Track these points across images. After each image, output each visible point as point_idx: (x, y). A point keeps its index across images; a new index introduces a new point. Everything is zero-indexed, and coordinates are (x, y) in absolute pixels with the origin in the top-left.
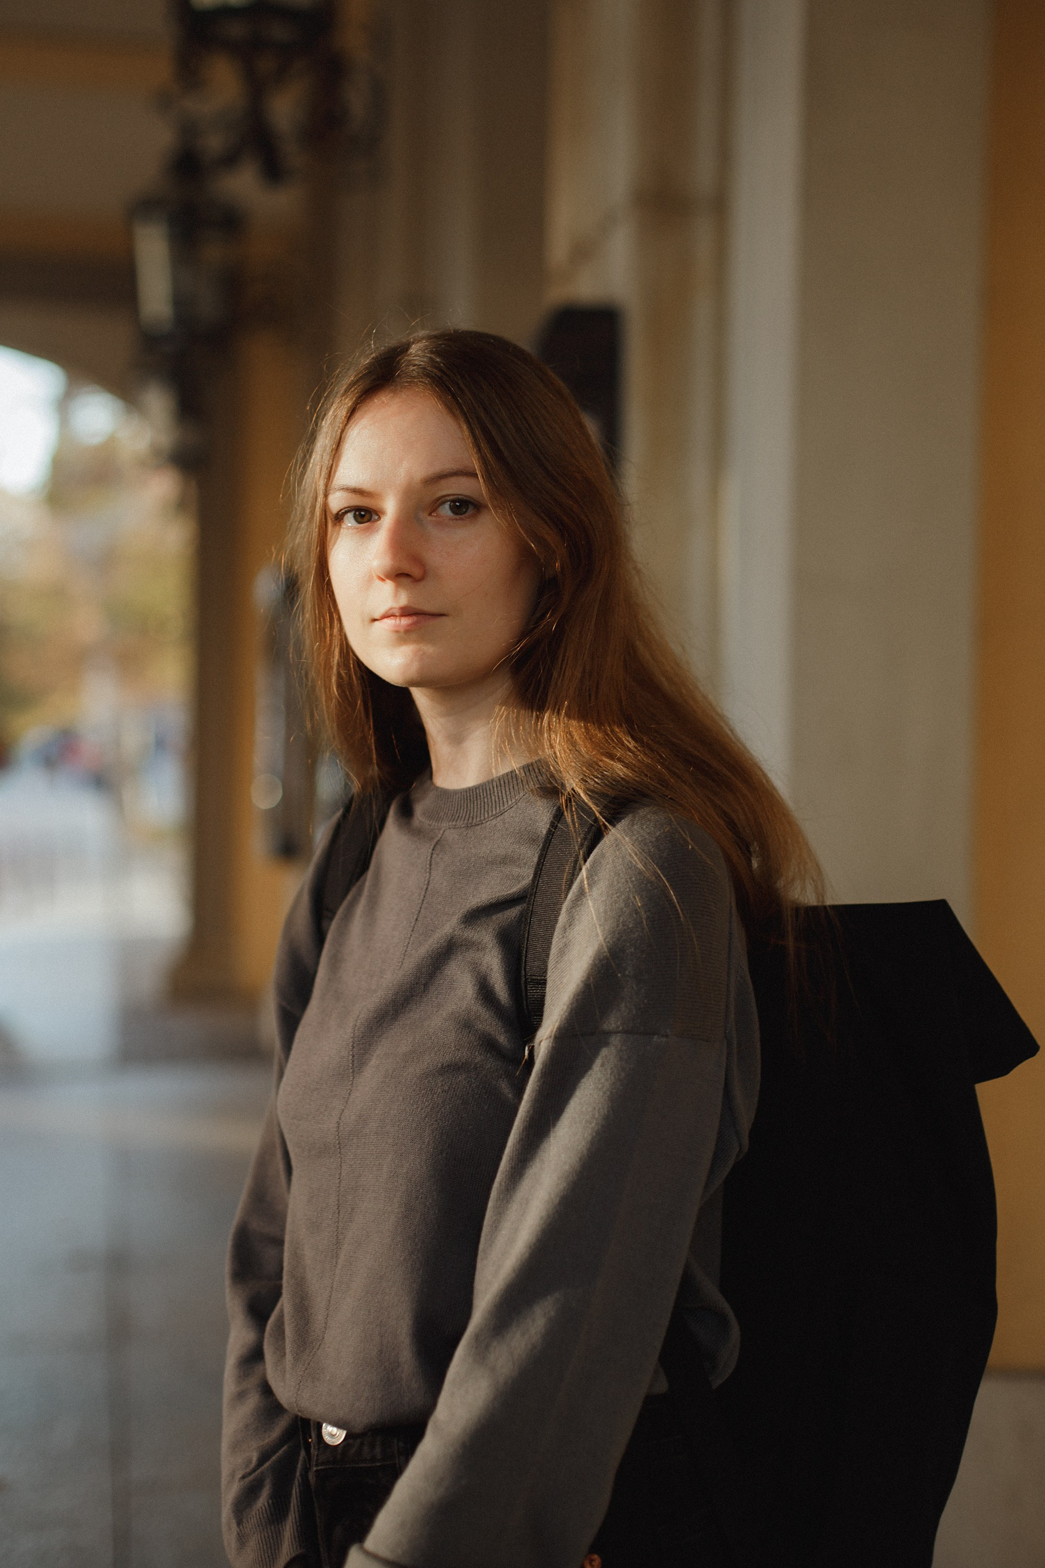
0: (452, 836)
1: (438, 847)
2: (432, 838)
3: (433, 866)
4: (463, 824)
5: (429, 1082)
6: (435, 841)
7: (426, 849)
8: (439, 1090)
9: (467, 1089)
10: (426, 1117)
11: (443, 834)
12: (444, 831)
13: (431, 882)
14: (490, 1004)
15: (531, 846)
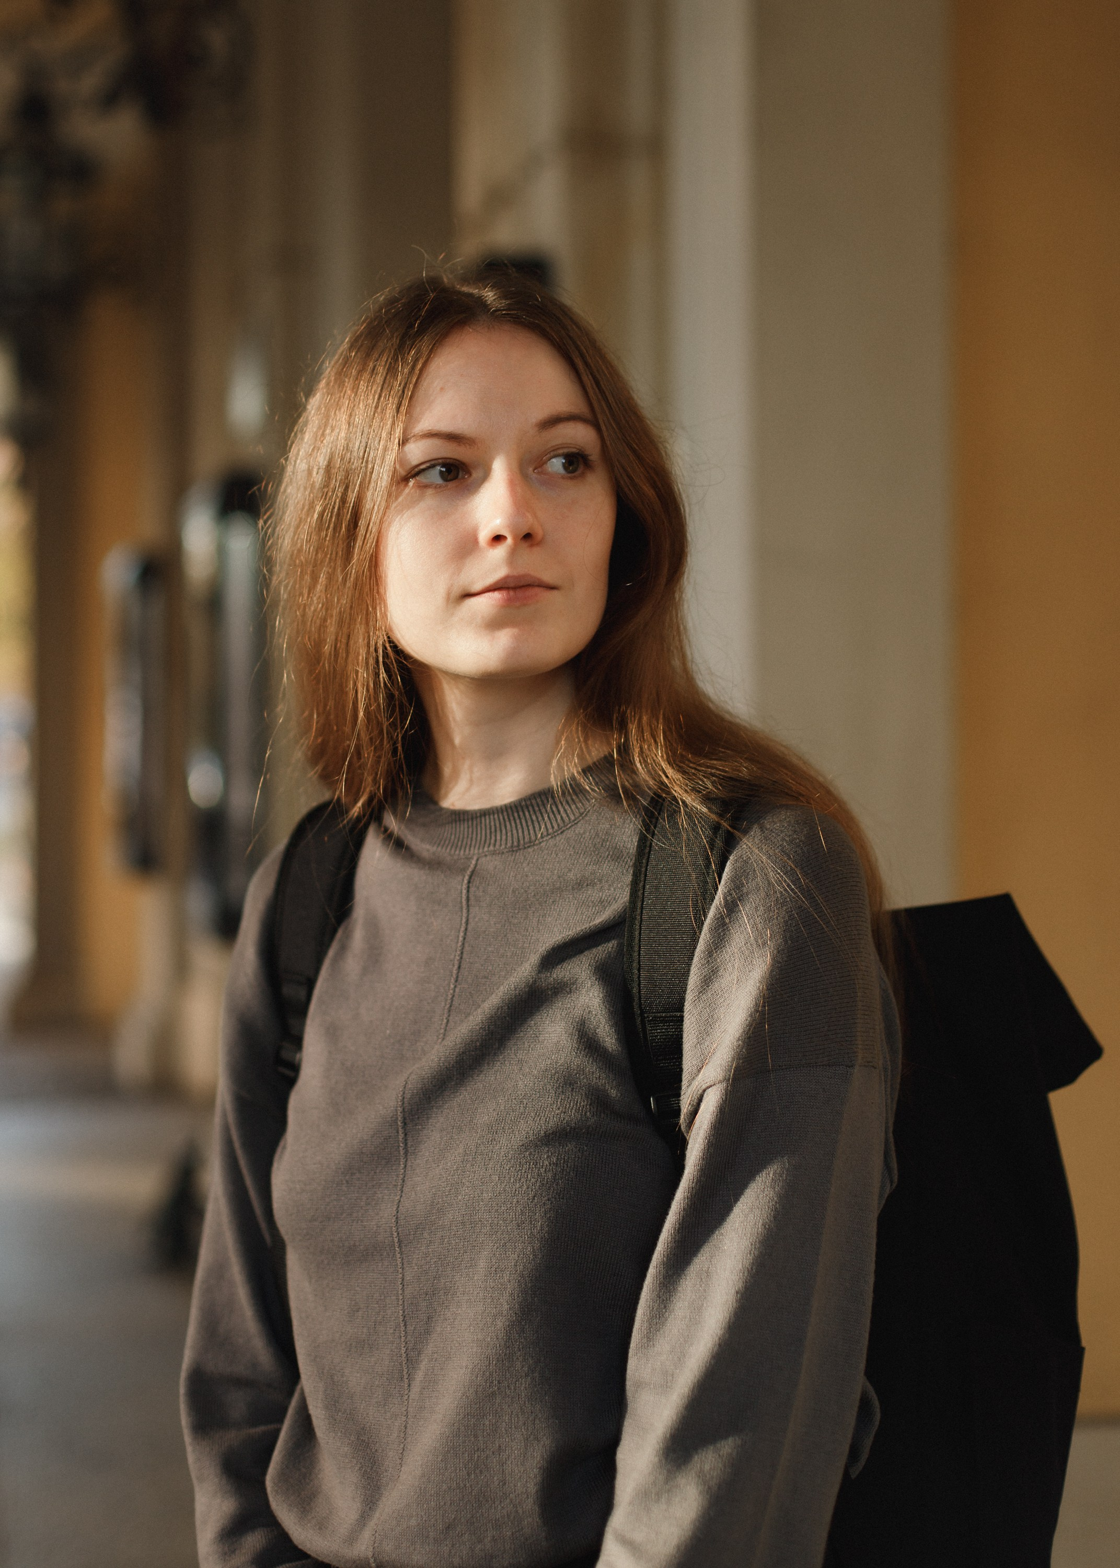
0: (490, 864)
1: (476, 881)
2: (464, 870)
3: (472, 902)
4: (506, 847)
5: (530, 1154)
6: (468, 873)
7: (458, 884)
8: (546, 1163)
9: (579, 1158)
10: (535, 1196)
11: (476, 865)
12: (477, 860)
13: (471, 920)
14: (595, 1054)
15: (617, 864)
